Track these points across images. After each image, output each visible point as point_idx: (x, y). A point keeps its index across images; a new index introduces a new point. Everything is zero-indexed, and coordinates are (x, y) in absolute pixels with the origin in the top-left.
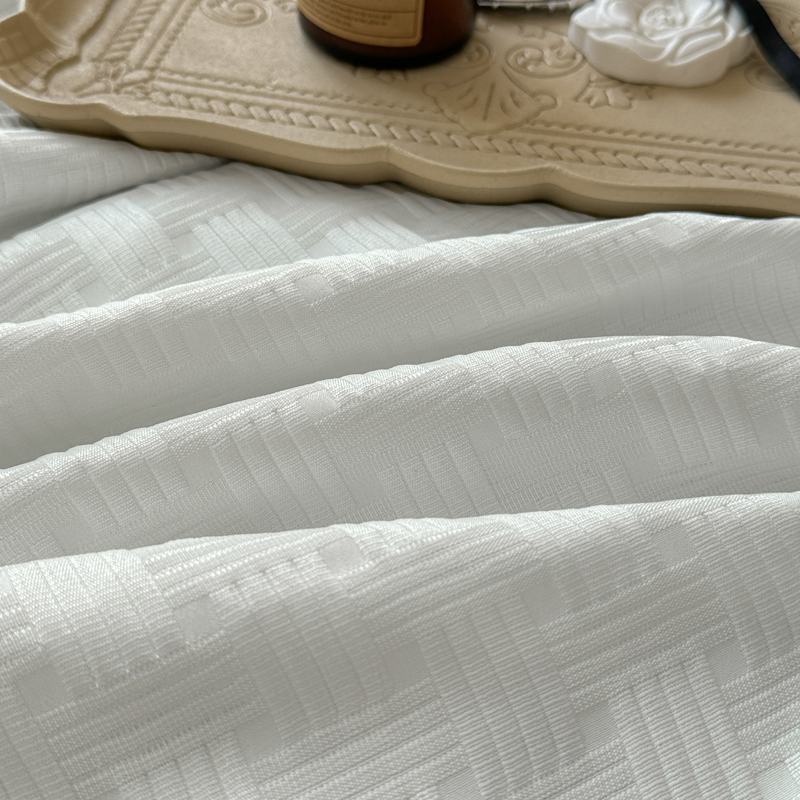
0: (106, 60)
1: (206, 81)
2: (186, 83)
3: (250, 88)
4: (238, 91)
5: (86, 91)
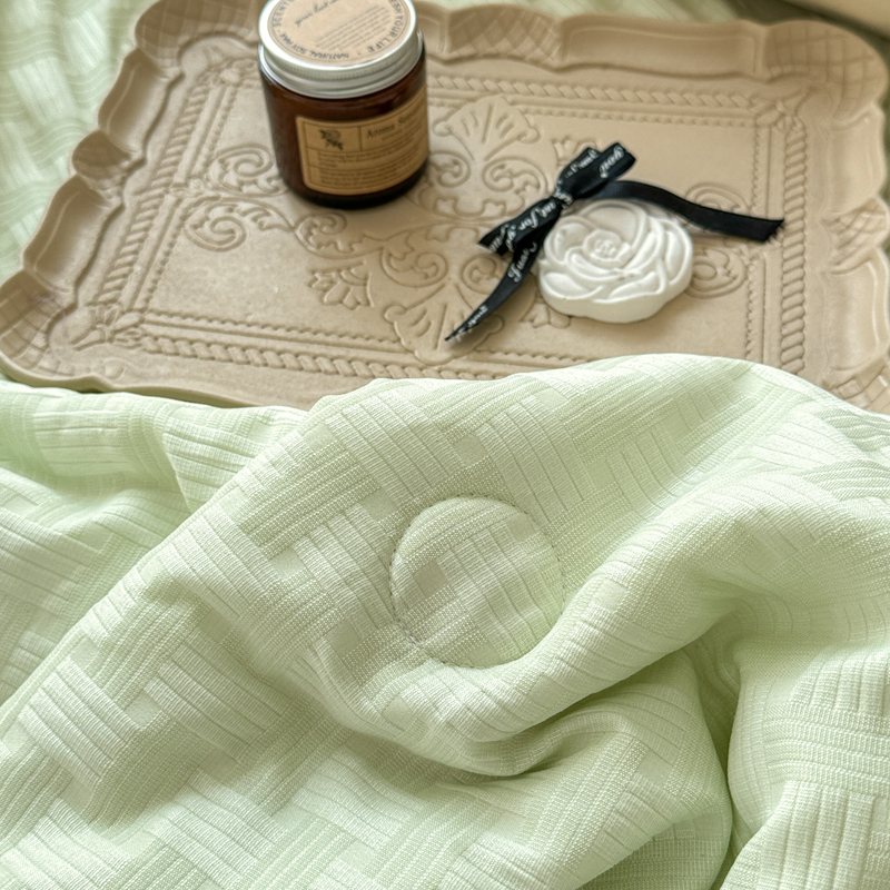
0: (100, 303)
1: (189, 321)
2: (173, 325)
3: (228, 326)
4: (218, 331)
5: (83, 342)
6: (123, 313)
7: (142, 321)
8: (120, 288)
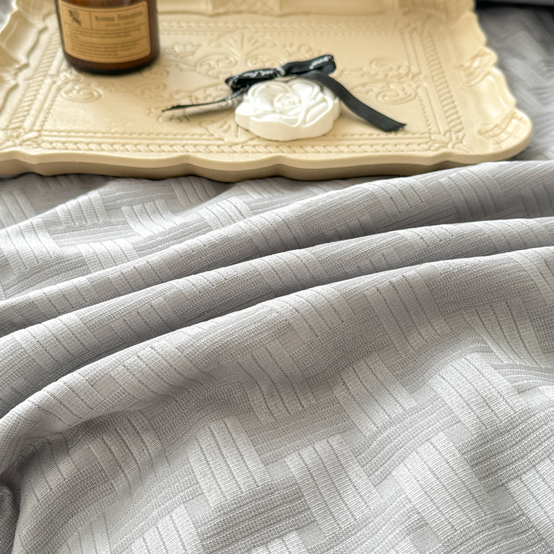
0: (11, 129)
1: (72, 134)
2: (61, 136)
3: (99, 135)
4: (92, 137)
6: (26, 133)
7: (40, 136)
8: (23, 121)
